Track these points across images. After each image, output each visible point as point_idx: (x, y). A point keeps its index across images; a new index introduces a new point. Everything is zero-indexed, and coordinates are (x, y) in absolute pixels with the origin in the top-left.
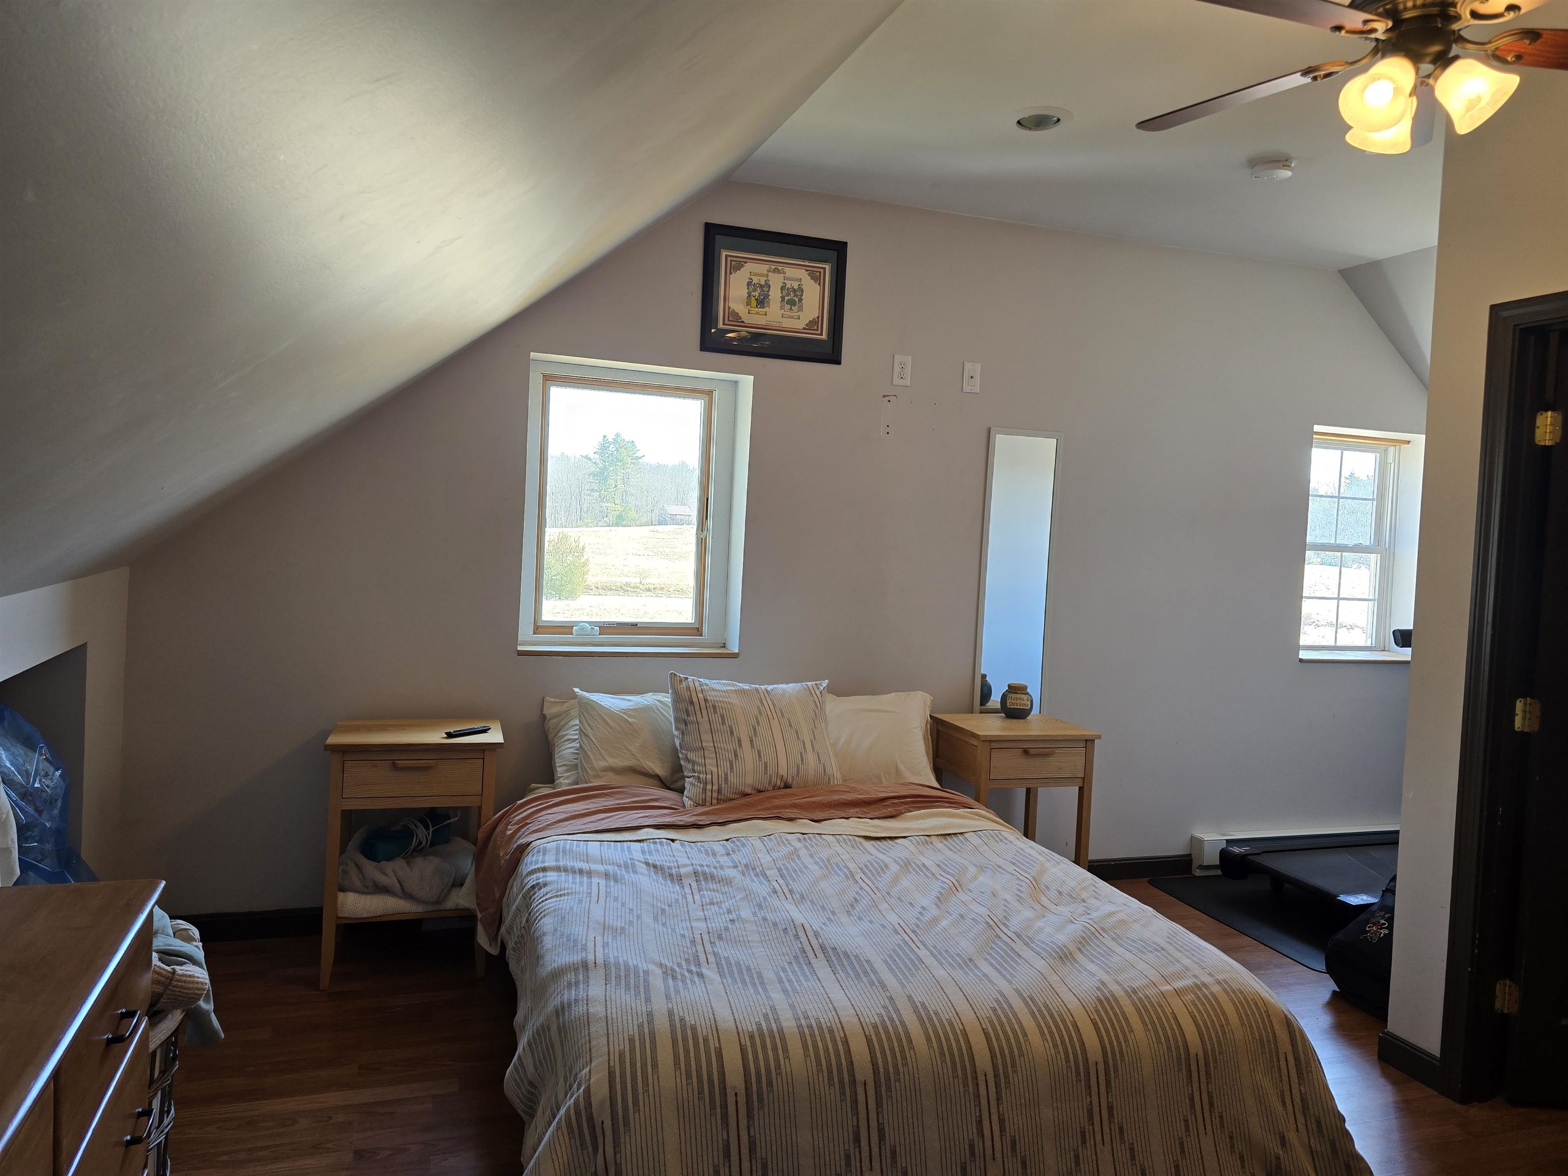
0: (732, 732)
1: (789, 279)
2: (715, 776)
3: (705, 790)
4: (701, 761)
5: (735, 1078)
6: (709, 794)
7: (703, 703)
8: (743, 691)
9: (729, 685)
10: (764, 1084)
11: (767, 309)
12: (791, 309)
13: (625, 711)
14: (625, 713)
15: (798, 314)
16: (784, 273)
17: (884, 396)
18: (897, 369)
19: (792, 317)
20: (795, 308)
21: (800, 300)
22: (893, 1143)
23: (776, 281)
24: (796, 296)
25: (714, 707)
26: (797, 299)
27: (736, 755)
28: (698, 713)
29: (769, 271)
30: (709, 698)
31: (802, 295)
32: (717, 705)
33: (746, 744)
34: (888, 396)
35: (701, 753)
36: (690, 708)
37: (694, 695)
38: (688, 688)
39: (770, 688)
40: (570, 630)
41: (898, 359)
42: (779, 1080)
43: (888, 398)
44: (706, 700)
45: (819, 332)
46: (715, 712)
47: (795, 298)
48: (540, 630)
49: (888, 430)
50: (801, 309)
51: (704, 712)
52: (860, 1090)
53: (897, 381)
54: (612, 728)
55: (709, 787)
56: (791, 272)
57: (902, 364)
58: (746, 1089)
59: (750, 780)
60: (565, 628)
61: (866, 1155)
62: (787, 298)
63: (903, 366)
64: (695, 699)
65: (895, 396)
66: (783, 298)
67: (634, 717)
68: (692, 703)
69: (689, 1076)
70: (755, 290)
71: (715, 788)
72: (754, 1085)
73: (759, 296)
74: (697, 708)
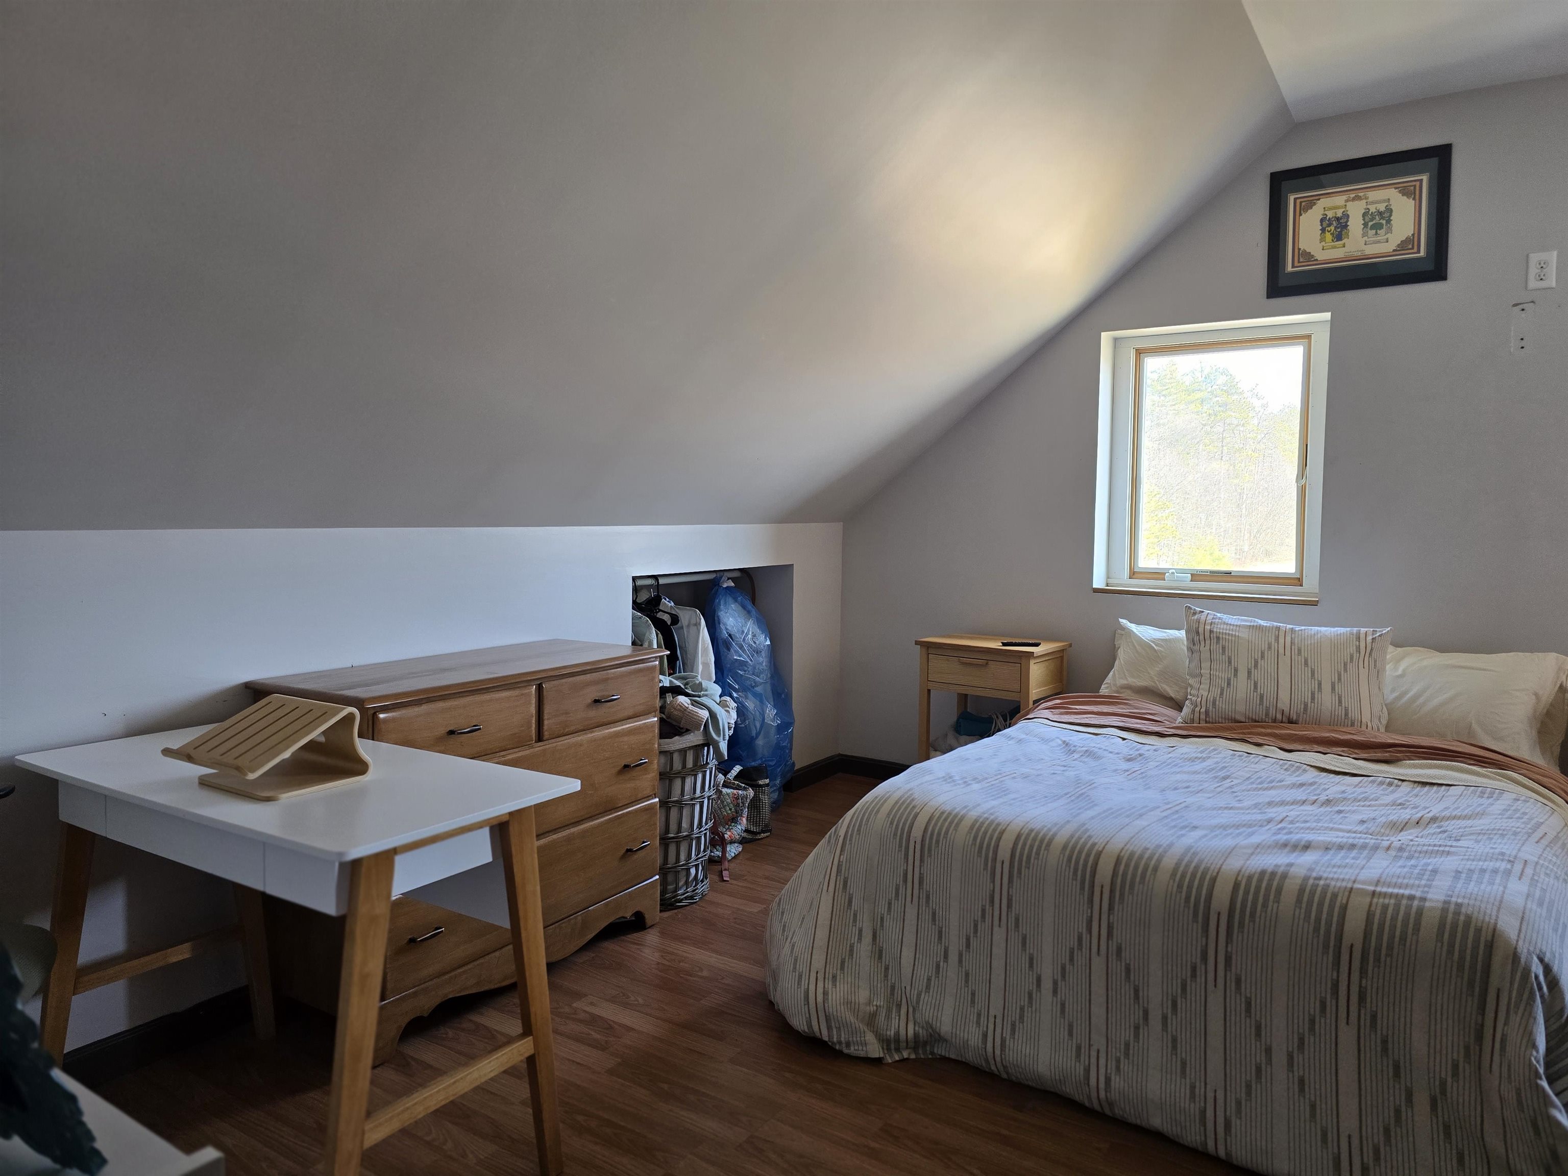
0: (1230, 662)
1: (1373, 203)
2: (1205, 699)
3: (1193, 711)
4: (1197, 686)
5: (917, 833)
6: (1197, 715)
7: (1207, 634)
8: (1259, 628)
9: (1246, 621)
10: (934, 841)
11: (1345, 241)
12: (1376, 233)
13: (1155, 641)
14: (1153, 642)
15: (1385, 237)
16: (1366, 198)
17: (1515, 305)
18: (1533, 271)
19: (1379, 242)
20: (1381, 232)
21: (1389, 221)
22: (1017, 912)
23: (1356, 212)
24: (1383, 218)
25: (1218, 638)
26: (1384, 222)
27: (1229, 684)
28: (1203, 643)
29: (1347, 201)
30: (1215, 630)
31: (1391, 215)
32: (1221, 636)
33: (1242, 674)
34: (1521, 304)
35: (1198, 679)
36: (1196, 638)
37: (1201, 626)
38: (1198, 621)
39: (1297, 628)
40: (1162, 576)
41: (1535, 258)
42: (944, 841)
43: (1521, 307)
44: (1211, 631)
45: (1415, 250)
46: (1218, 642)
47: (1381, 221)
48: (1136, 576)
49: (1523, 343)
50: (1389, 230)
51: (1208, 642)
52: (998, 865)
53: (1533, 284)
54: (1137, 652)
55: (1197, 709)
56: (1373, 195)
57: (1542, 263)
58: (922, 841)
59: (1241, 708)
60: (1158, 575)
61: (997, 913)
62: (1370, 224)
63: (1542, 265)
64: (1201, 630)
65: (1532, 302)
66: (1365, 225)
67: (1161, 646)
68: (1198, 633)
69: (892, 823)
70: (1329, 225)
71: (1203, 710)
72: (928, 840)
73: (1335, 229)
74: (1202, 637)
